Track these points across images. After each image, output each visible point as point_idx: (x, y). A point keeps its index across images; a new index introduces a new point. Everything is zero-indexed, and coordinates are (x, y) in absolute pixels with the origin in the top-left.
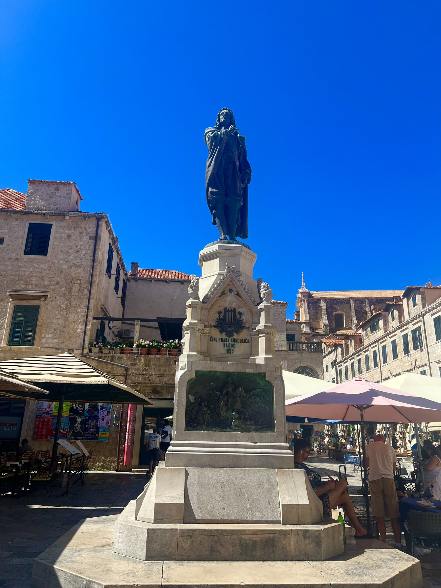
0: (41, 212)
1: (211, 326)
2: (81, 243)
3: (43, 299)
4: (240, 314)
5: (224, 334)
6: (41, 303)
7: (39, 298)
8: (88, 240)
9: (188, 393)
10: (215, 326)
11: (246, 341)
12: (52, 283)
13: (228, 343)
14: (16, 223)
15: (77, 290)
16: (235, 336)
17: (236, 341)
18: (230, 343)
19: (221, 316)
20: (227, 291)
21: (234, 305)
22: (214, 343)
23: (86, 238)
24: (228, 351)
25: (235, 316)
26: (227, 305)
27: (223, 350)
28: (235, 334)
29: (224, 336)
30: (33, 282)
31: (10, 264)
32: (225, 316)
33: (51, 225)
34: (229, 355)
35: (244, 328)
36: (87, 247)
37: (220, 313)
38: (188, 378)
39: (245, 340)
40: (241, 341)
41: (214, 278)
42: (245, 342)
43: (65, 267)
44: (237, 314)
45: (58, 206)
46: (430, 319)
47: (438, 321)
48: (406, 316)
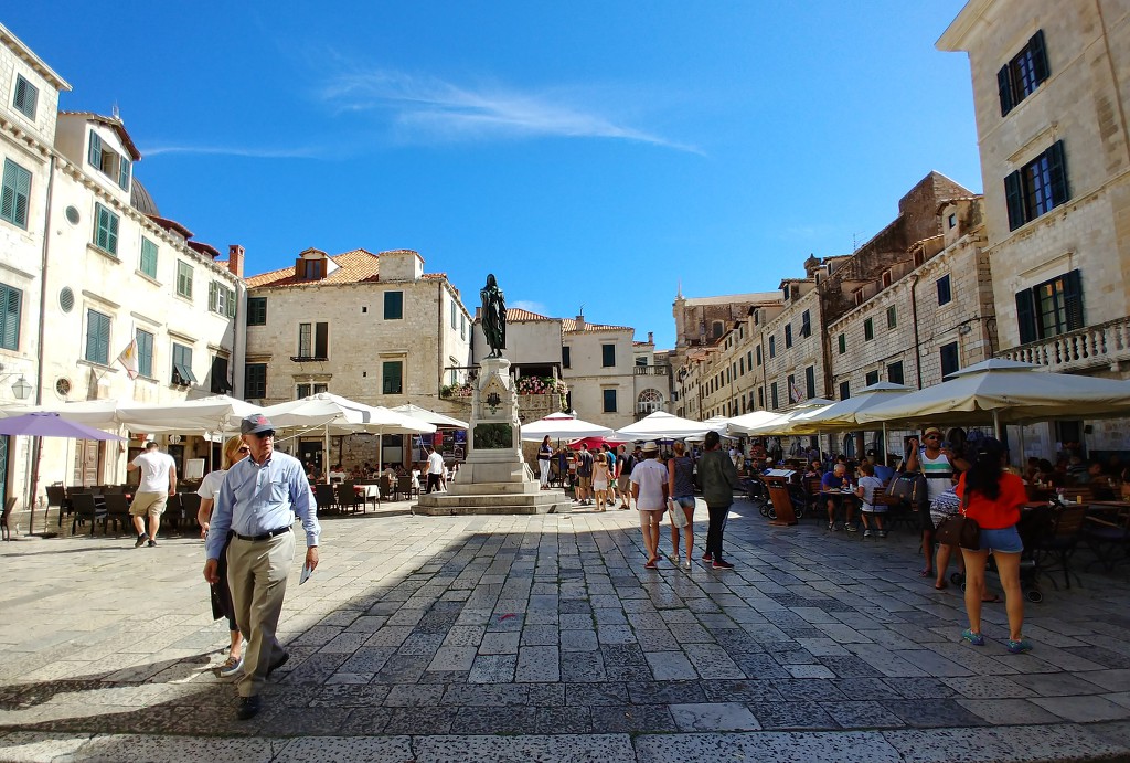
0: (392, 281)
1: (484, 402)
2: (428, 306)
3: (404, 355)
4: (499, 395)
6: (402, 359)
7: (401, 355)
9: (475, 433)
10: (487, 402)
12: (409, 342)
14: (374, 293)
15: (429, 346)
17: (497, 408)
18: (494, 409)
19: (489, 397)
20: (492, 384)
21: (495, 391)
22: (486, 410)
23: (431, 301)
25: (496, 397)
26: (492, 391)
28: (496, 405)
29: (491, 406)
30: (394, 342)
31: (374, 328)
32: (491, 397)
33: (402, 292)
34: (493, 415)
35: (500, 402)
36: (433, 309)
37: (489, 395)
38: (474, 427)
39: (501, 408)
40: (499, 408)
43: (417, 327)
44: (497, 395)
45: (406, 274)
46: (767, 338)
47: (772, 339)
48: (751, 334)
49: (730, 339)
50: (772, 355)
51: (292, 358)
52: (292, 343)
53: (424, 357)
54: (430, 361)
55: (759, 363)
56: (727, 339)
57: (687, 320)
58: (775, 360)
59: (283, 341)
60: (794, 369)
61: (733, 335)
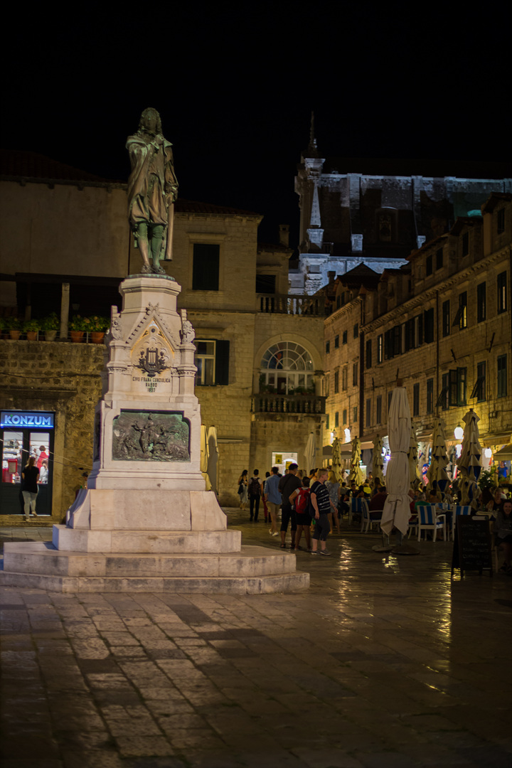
1: (135, 366)
4: (162, 354)
5: (146, 374)
9: (114, 429)
11: (168, 381)
13: (150, 382)
16: (157, 376)
18: (152, 382)
20: (149, 331)
22: (136, 382)
24: (150, 390)
25: (157, 357)
26: (149, 346)
27: (145, 389)
28: (156, 373)
29: (146, 376)
32: (147, 356)
34: (151, 394)
35: (164, 368)
38: (114, 416)
40: (163, 381)
42: (166, 381)
44: (159, 354)
56: (432, 253)
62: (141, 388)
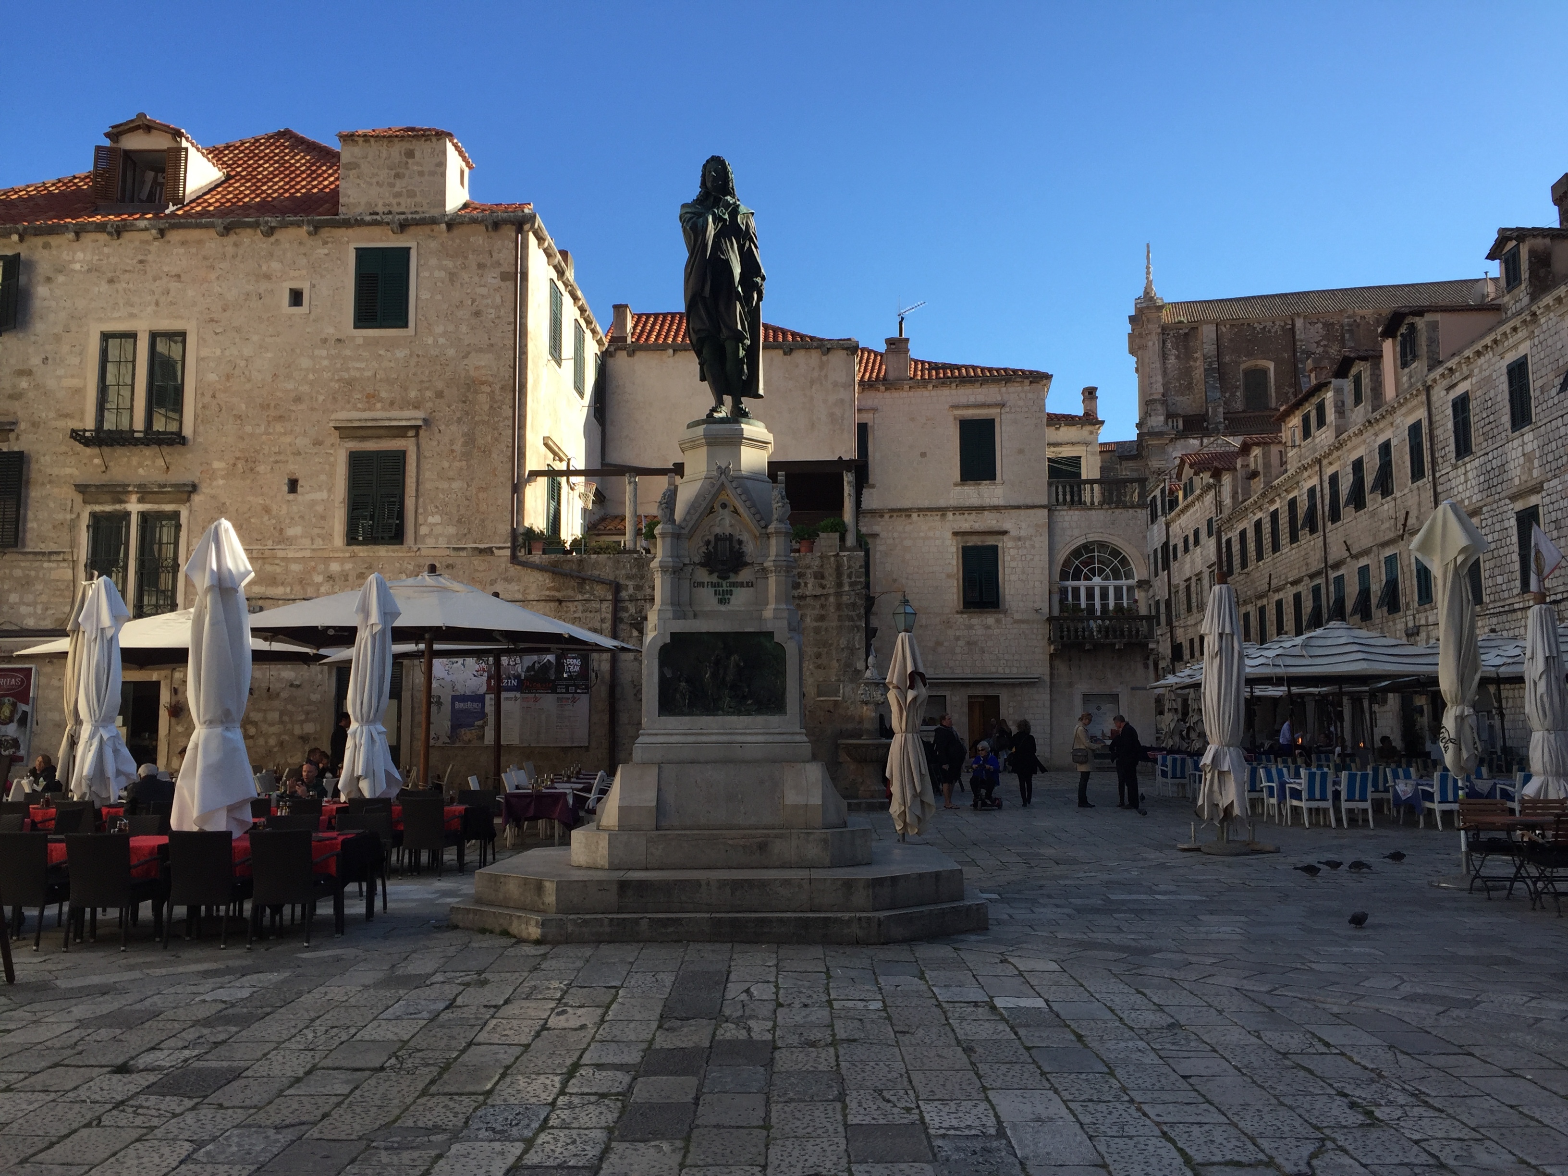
0: (378, 218)
1: (695, 565)
2: (483, 291)
3: (411, 433)
4: (740, 542)
5: (715, 575)
6: (407, 444)
7: (401, 432)
8: (497, 282)
9: (662, 664)
10: (702, 565)
11: (750, 585)
12: (428, 394)
13: (721, 589)
14: (326, 251)
15: (486, 407)
16: (733, 578)
17: (734, 585)
18: (725, 588)
19: (710, 547)
20: (717, 506)
21: (728, 531)
22: (700, 589)
23: (492, 278)
24: (722, 601)
25: (732, 547)
26: (719, 530)
27: (714, 600)
28: (731, 575)
29: (714, 578)
30: (383, 394)
31: (324, 353)
32: (715, 548)
33: (408, 249)
34: (723, 608)
35: (746, 564)
36: (498, 300)
37: (708, 543)
38: (660, 644)
39: (747, 583)
40: (742, 585)
41: (698, 485)
42: (748, 586)
43: (451, 352)
44: (735, 543)
45: (418, 199)
46: (1444, 401)
47: (1461, 405)
48: (1389, 392)
49: (1321, 409)
50: (1463, 448)
51: (77, 435)
52: (78, 392)
53: (470, 440)
54: (486, 452)
55: (1417, 473)
56: (1310, 407)
57: (1172, 360)
58: (1472, 465)
59: (51, 383)
60: (1537, 489)
61: (1329, 396)
62: (707, 598)
